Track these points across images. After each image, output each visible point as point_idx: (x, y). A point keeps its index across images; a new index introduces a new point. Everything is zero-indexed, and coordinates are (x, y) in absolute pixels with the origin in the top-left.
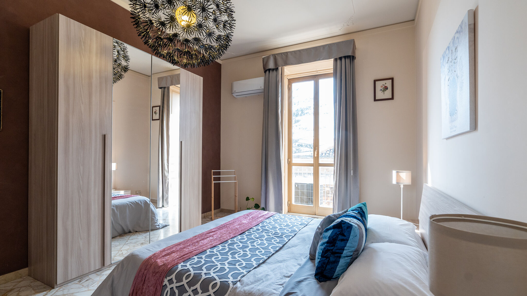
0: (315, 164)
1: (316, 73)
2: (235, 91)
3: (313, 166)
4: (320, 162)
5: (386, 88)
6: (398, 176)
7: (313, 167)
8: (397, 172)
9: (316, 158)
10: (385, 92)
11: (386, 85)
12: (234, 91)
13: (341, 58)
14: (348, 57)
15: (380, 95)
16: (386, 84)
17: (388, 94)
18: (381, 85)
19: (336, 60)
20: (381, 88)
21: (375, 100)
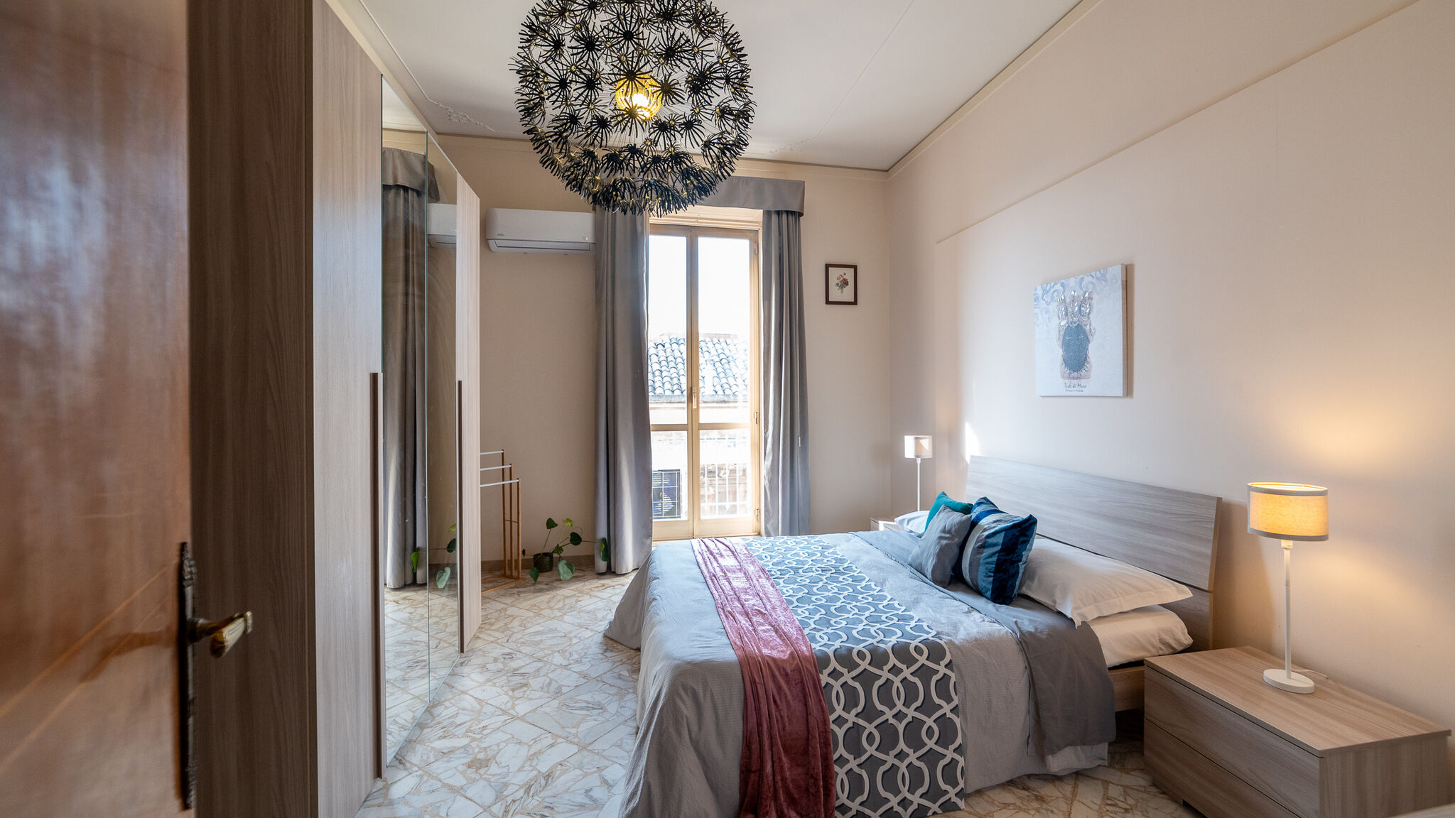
0: (690, 426)
1: (693, 222)
2: (502, 235)
3: (687, 430)
4: (702, 421)
5: (845, 283)
6: (918, 445)
7: (686, 432)
8: (916, 438)
9: (693, 414)
10: (844, 289)
11: (845, 277)
12: (498, 235)
13: (779, 213)
14: (793, 213)
15: (835, 294)
16: (845, 274)
17: (847, 294)
18: (838, 275)
19: (768, 214)
20: (838, 281)
21: (828, 302)
